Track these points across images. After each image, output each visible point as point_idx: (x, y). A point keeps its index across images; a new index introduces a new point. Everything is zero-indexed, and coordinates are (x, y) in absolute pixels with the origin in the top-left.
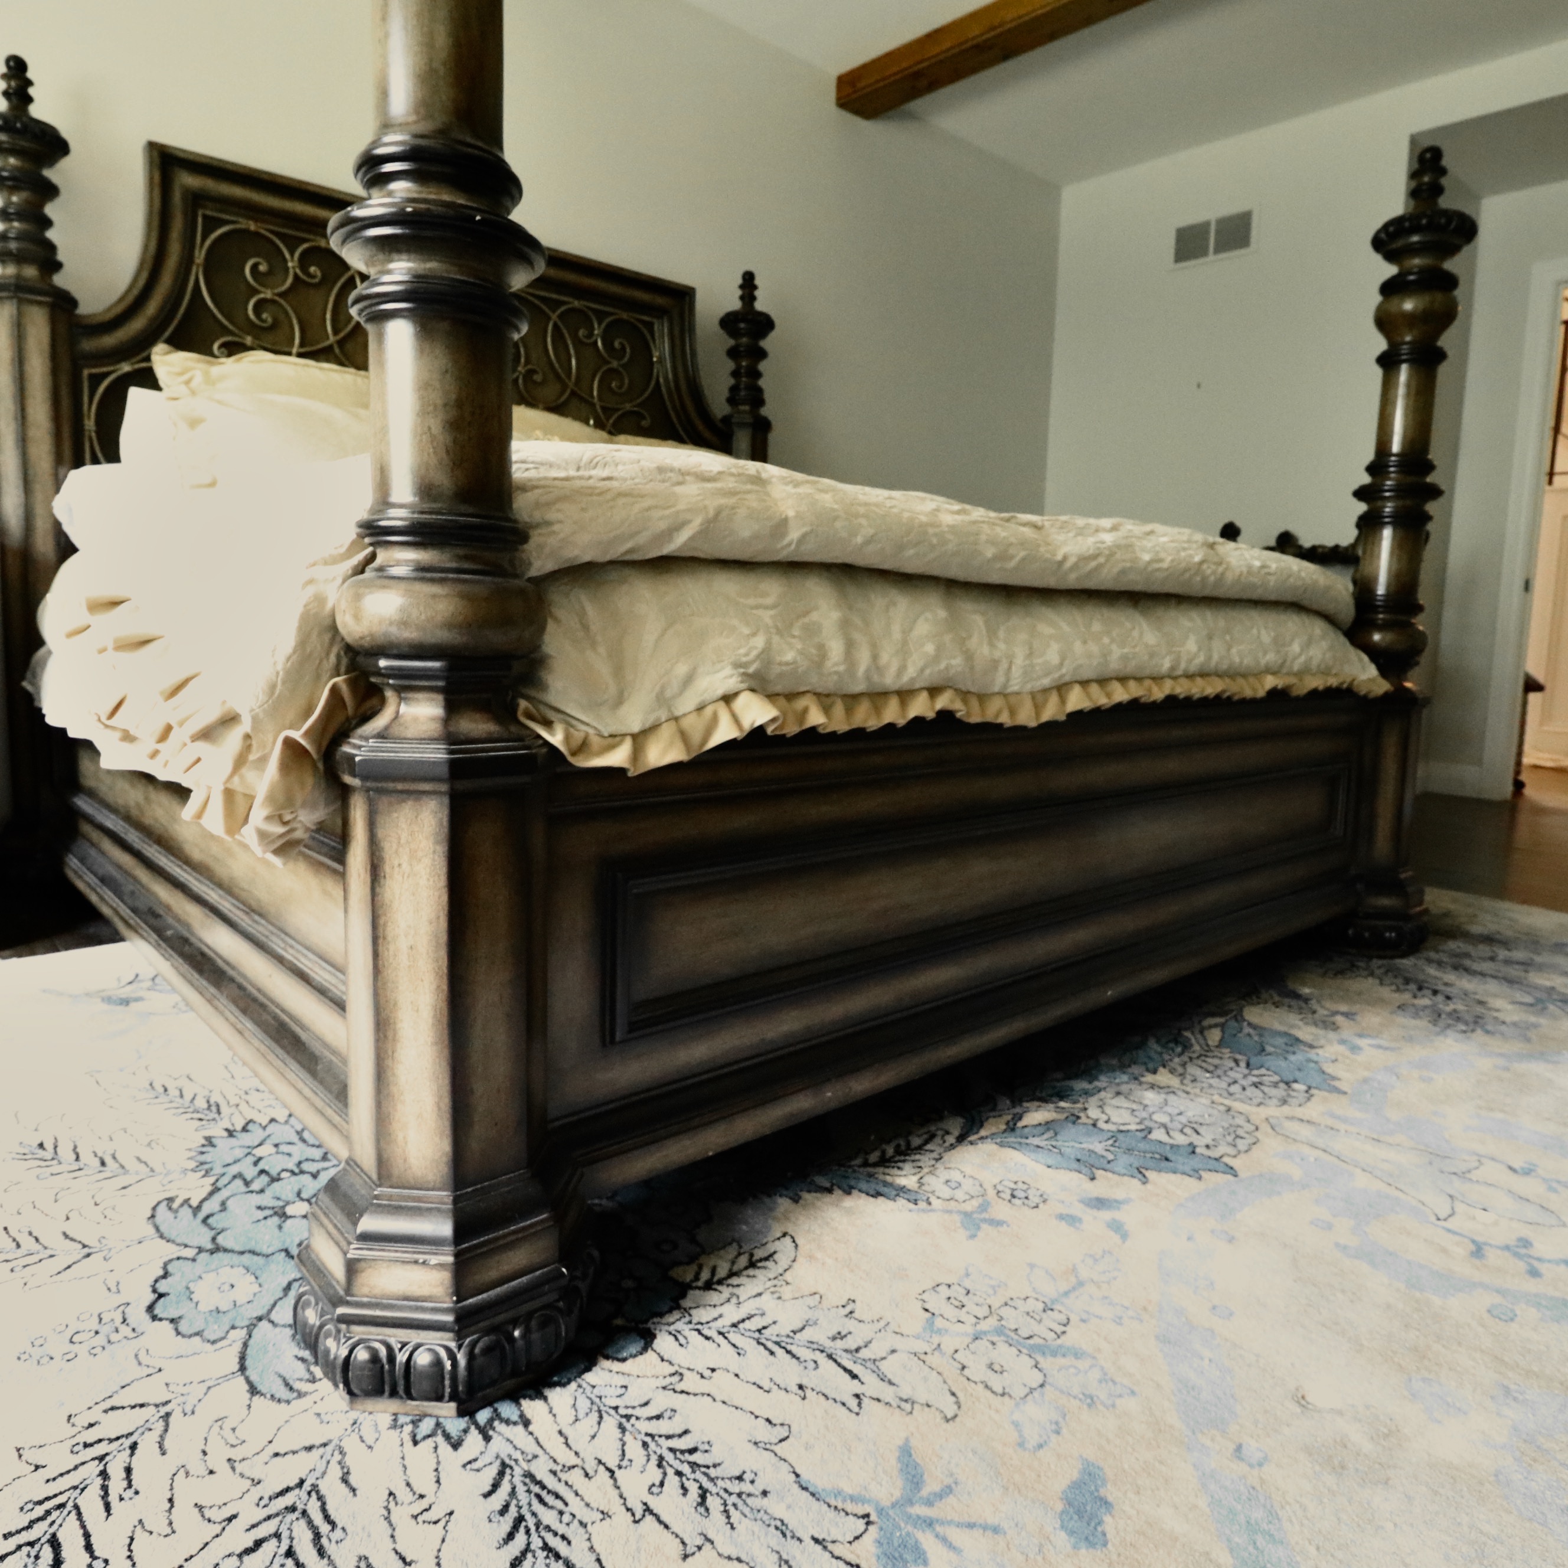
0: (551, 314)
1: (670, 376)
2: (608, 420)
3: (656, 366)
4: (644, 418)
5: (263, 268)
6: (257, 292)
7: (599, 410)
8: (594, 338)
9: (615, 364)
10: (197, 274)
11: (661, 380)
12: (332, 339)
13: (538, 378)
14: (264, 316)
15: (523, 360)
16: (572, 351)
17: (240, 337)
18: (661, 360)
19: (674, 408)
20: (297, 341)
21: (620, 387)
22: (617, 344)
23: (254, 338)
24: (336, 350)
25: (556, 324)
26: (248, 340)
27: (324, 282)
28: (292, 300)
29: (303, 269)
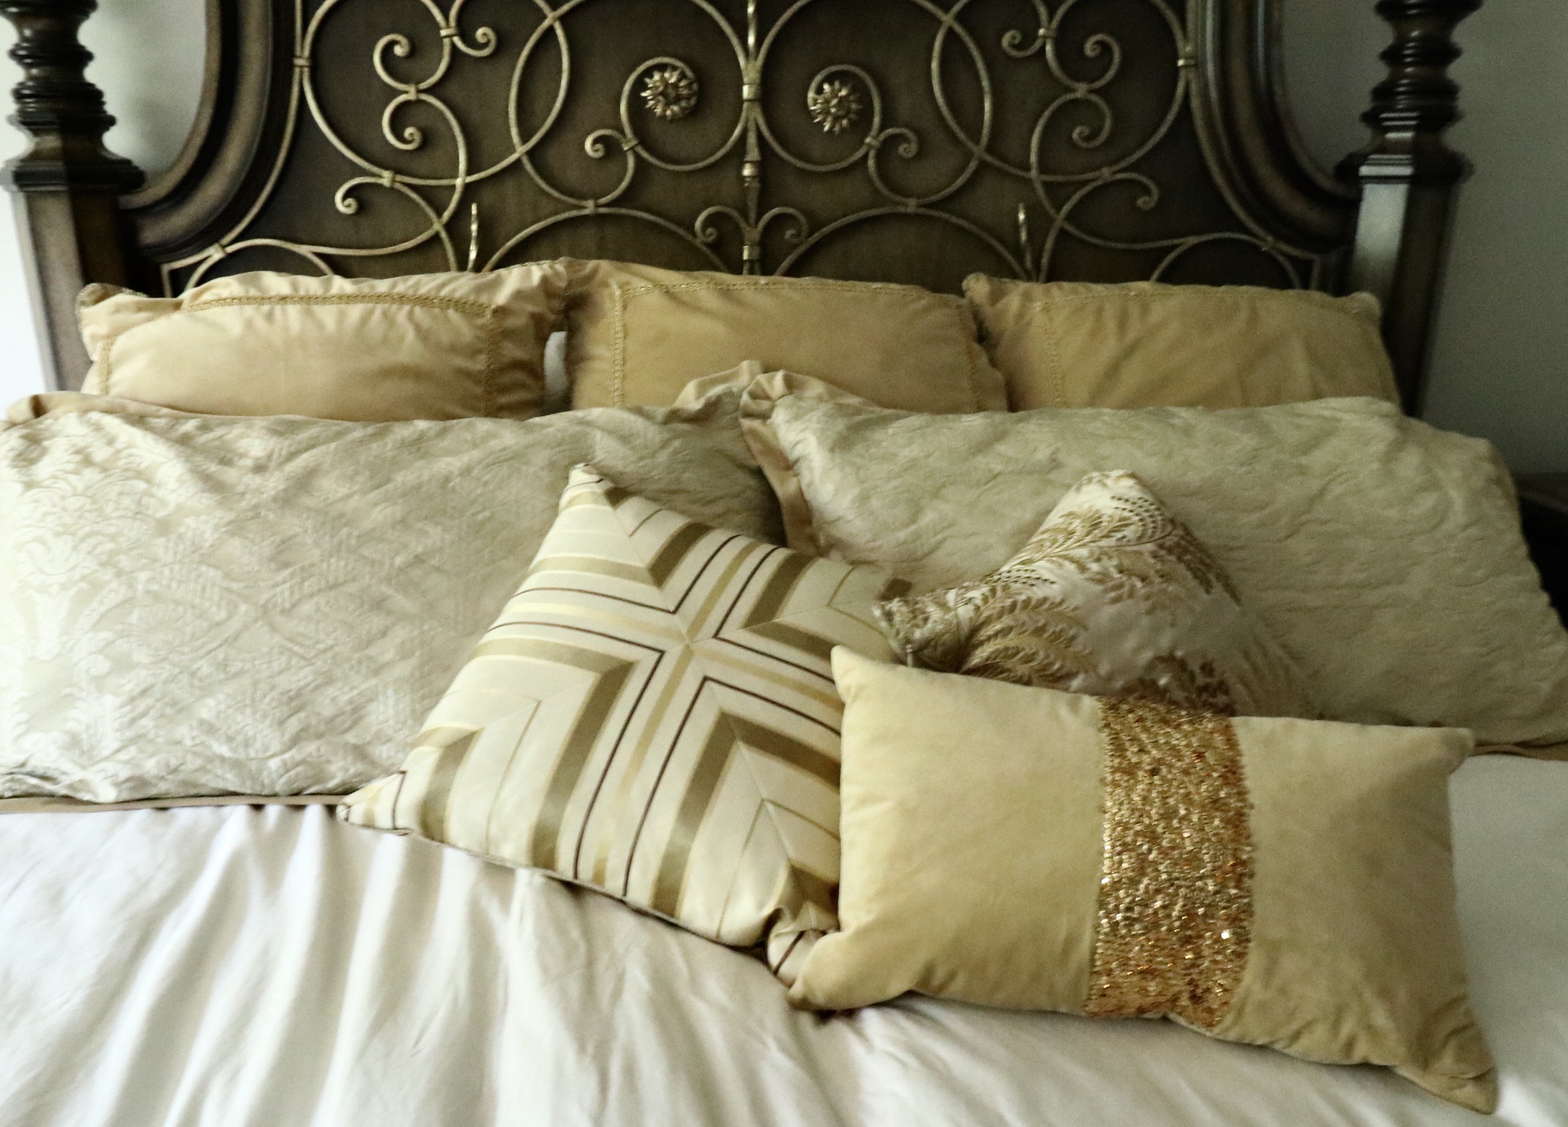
0: (939, 13)
1: (1214, 94)
2: (1059, 208)
3: (1183, 73)
4: (1147, 191)
5: (399, 51)
6: (397, 93)
7: (1040, 191)
8: (1038, 44)
9: (1081, 90)
10: (302, 85)
11: (1195, 103)
12: (520, 150)
13: (907, 150)
14: (409, 132)
15: (877, 120)
16: (985, 83)
17: (373, 175)
18: (1197, 63)
19: (1221, 161)
20: (462, 166)
21: (1088, 138)
22: (1089, 48)
23: (397, 171)
24: (528, 167)
25: (951, 32)
26: (386, 178)
27: (505, 47)
28: (453, 89)
29: (465, 33)
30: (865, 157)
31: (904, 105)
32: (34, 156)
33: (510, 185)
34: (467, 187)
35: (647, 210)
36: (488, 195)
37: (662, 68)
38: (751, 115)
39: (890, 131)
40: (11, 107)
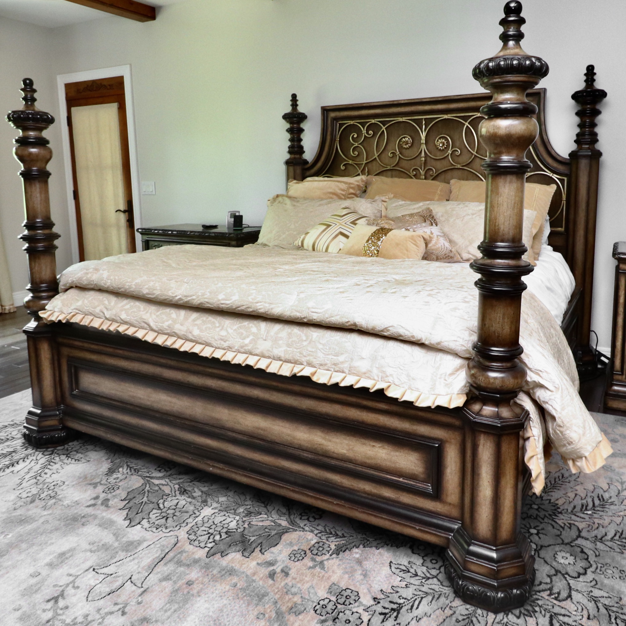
5: (355, 136)
6: (354, 145)
10: (337, 143)
12: (376, 155)
13: (457, 153)
14: (355, 152)
17: (348, 161)
20: (365, 159)
23: (353, 161)
24: (378, 159)
25: (467, 126)
26: (350, 162)
27: (374, 135)
28: (365, 144)
29: (367, 133)
30: (448, 155)
31: (458, 144)
32: (290, 159)
33: (374, 163)
34: (366, 163)
35: (401, 168)
36: (370, 165)
37: (404, 137)
38: (424, 147)
39: (454, 149)
40: (287, 150)
